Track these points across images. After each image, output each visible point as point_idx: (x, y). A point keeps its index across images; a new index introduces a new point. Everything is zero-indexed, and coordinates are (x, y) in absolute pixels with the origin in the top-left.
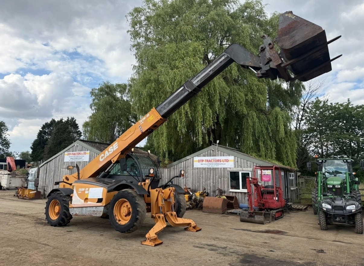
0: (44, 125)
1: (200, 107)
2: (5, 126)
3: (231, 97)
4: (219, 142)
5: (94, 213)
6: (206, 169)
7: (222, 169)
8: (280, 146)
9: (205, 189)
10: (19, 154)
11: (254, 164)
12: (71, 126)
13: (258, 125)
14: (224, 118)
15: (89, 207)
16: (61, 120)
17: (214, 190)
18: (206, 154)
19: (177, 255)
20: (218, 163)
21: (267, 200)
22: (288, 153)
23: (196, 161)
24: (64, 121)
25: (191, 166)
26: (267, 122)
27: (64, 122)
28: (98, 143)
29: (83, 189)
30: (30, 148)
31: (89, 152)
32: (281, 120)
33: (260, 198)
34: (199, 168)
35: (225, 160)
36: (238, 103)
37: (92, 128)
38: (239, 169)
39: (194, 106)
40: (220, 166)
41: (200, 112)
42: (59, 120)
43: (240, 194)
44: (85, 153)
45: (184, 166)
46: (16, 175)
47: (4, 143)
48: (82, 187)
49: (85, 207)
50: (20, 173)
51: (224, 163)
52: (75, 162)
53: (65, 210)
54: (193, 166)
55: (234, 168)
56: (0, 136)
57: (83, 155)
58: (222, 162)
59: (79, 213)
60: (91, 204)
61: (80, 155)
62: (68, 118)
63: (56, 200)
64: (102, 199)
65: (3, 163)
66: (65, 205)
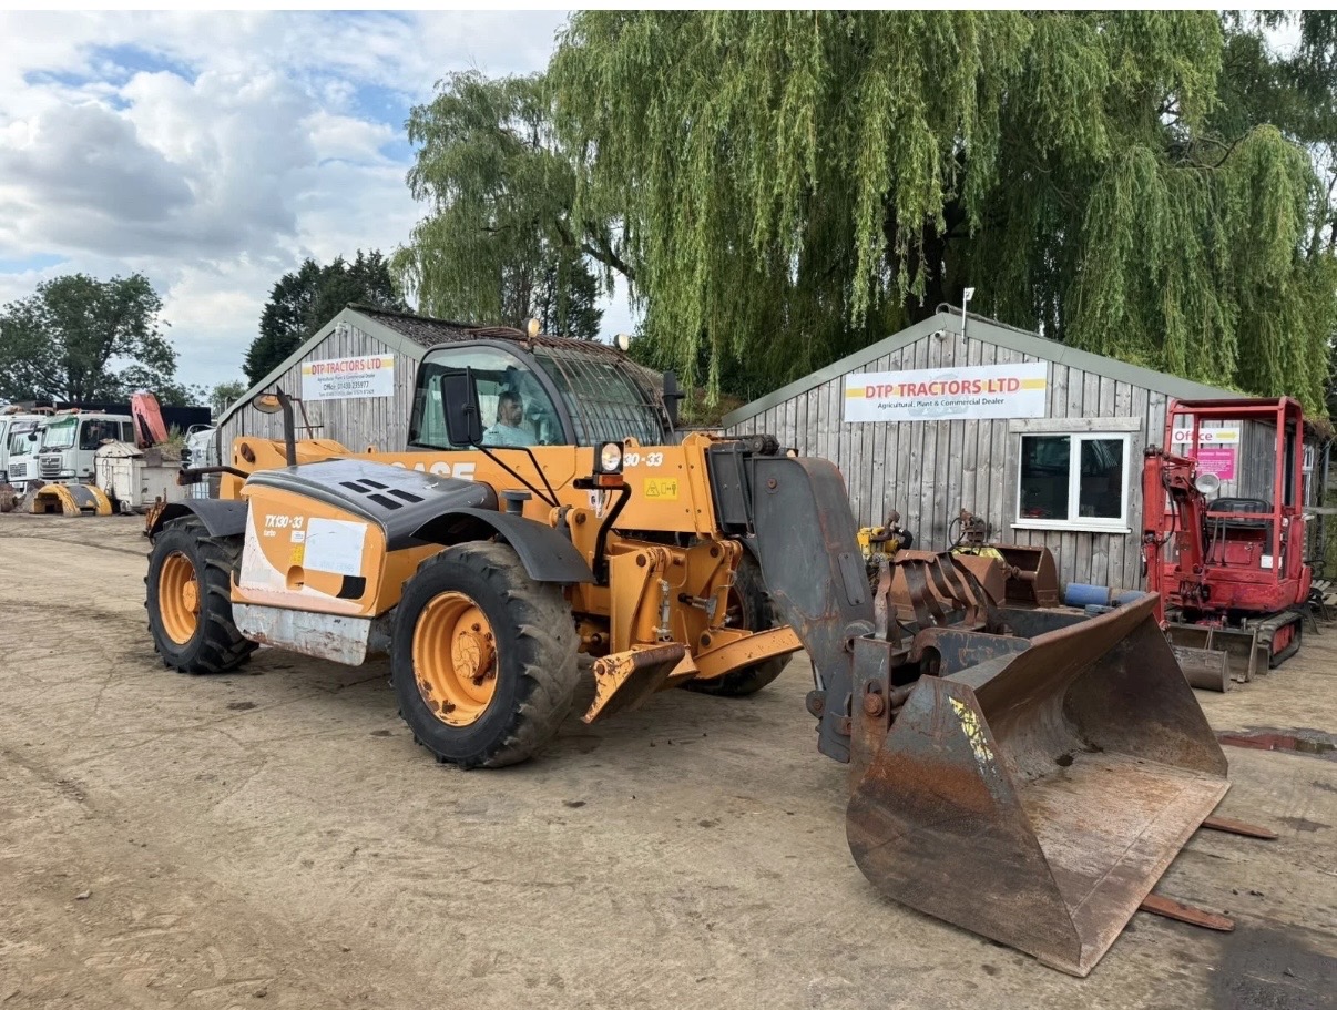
0: (278, 285)
1: (876, 122)
2: (148, 292)
3: (1037, 75)
4: (975, 294)
5: (330, 646)
6: (901, 426)
7: (984, 426)
8: (1258, 321)
9: (896, 518)
10: (210, 392)
11: (1153, 395)
12: (376, 285)
13: (1163, 217)
14: (989, 187)
15: (309, 611)
16: (339, 264)
17: (940, 523)
18: (905, 358)
19: (765, 906)
20: (962, 397)
21: (1225, 570)
22: (1296, 353)
23: (855, 393)
24: (346, 267)
25: (834, 416)
26: (1211, 202)
27: (349, 271)
29: (283, 521)
30: (242, 371)
31: (392, 355)
32: (1285, 188)
33: (1195, 558)
34: (869, 424)
35: (1001, 381)
36: (1068, 102)
38: (1074, 421)
39: (850, 119)
40: (971, 413)
41: (875, 147)
42: (330, 264)
43: (1066, 538)
44: (377, 364)
45: (799, 418)
46: (163, 460)
47: (155, 353)
48: (278, 510)
49: (294, 609)
50: (175, 453)
51: (997, 395)
52: (344, 403)
53: (217, 612)
54: (841, 417)
55: (1048, 420)
56: (139, 329)
57: (370, 372)
58: (985, 394)
59: (271, 631)
60: (315, 599)
61: (360, 373)
62: (360, 255)
63: (185, 556)
64: (363, 580)
65: (120, 418)
66: (215, 587)
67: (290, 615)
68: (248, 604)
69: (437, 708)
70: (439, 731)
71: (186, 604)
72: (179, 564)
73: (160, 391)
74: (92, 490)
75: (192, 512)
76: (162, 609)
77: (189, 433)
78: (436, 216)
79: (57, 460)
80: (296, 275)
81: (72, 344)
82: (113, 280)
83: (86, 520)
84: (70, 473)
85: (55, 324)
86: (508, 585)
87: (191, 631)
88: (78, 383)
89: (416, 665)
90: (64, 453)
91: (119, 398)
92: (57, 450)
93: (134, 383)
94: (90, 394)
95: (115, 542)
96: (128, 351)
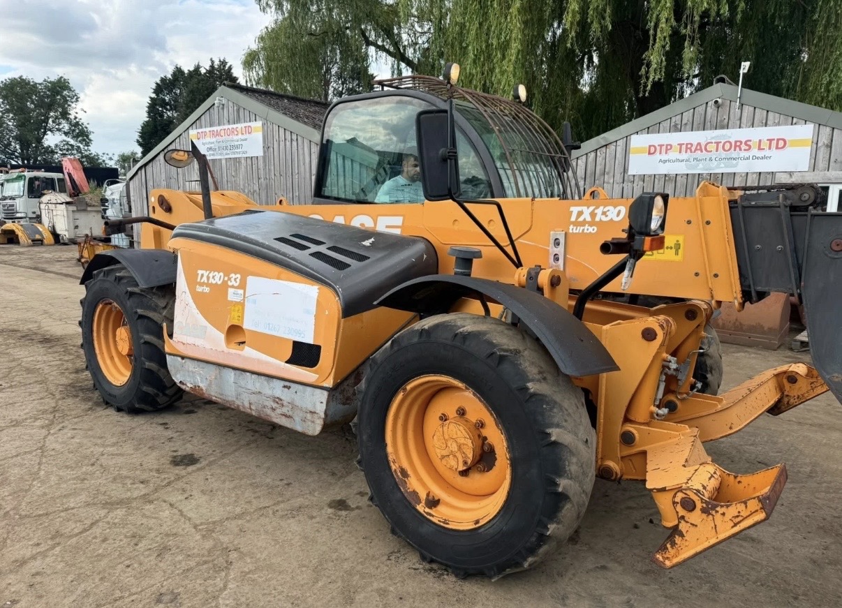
0: (157, 84)
2: (69, 89)
4: (751, 67)
5: (279, 411)
6: (678, 178)
7: (752, 178)
10: (116, 158)
15: (253, 372)
16: (197, 68)
18: (684, 122)
20: (734, 154)
23: (639, 151)
24: (203, 71)
25: (619, 169)
27: (205, 74)
28: (288, 98)
29: (218, 278)
30: (136, 143)
31: (261, 123)
34: (650, 176)
35: (770, 141)
37: (270, 69)
38: (834, 174)
40: (741, 167)
42: (192, 69)
44: (249, 131)
46: (88, 205)
47: (77, 131)
49: (235, 369)
50: (96, 201)
51: (767, 153)
52: (224, 162)
53: (150, 360)
54: (625, 170)
55: (812, 174)
56: (65, 115)
57: (243, 137)
58: (755, 152)
59: (210, 385)
60: (259, 361)
61: (235, 138)
62: (213, 62)
63: (115, 304)
64: (319, 348)
65: (55, 175)
66: (148, 337)
67: (231, 375)
68: (183, 358)
69: (419, 502)
70: (424, 530)
71: (120, 348)
72: (110, 311)
73: (82, 157)
74: (39, 227)
75: (119, 262)
76: (97, 351)
77: (105, 185)
78: (273, 26)
79: (13, 206)
80: (169, 76)
81: (20, 126)
82: (45, 81)
83: (36, 249)
84: (23, 215)
85: (8, 111)
86: (524, 377)
87: (128, 374)
88: (27, 152)
89: (390, 449)
90: (17, 201)
91: (55, 163)
92: (12, 198)
93: (65, 152)
94: (36, 160)
95: (57, 267)
96: (59, 130)
